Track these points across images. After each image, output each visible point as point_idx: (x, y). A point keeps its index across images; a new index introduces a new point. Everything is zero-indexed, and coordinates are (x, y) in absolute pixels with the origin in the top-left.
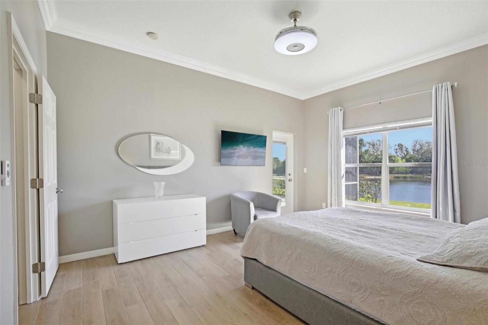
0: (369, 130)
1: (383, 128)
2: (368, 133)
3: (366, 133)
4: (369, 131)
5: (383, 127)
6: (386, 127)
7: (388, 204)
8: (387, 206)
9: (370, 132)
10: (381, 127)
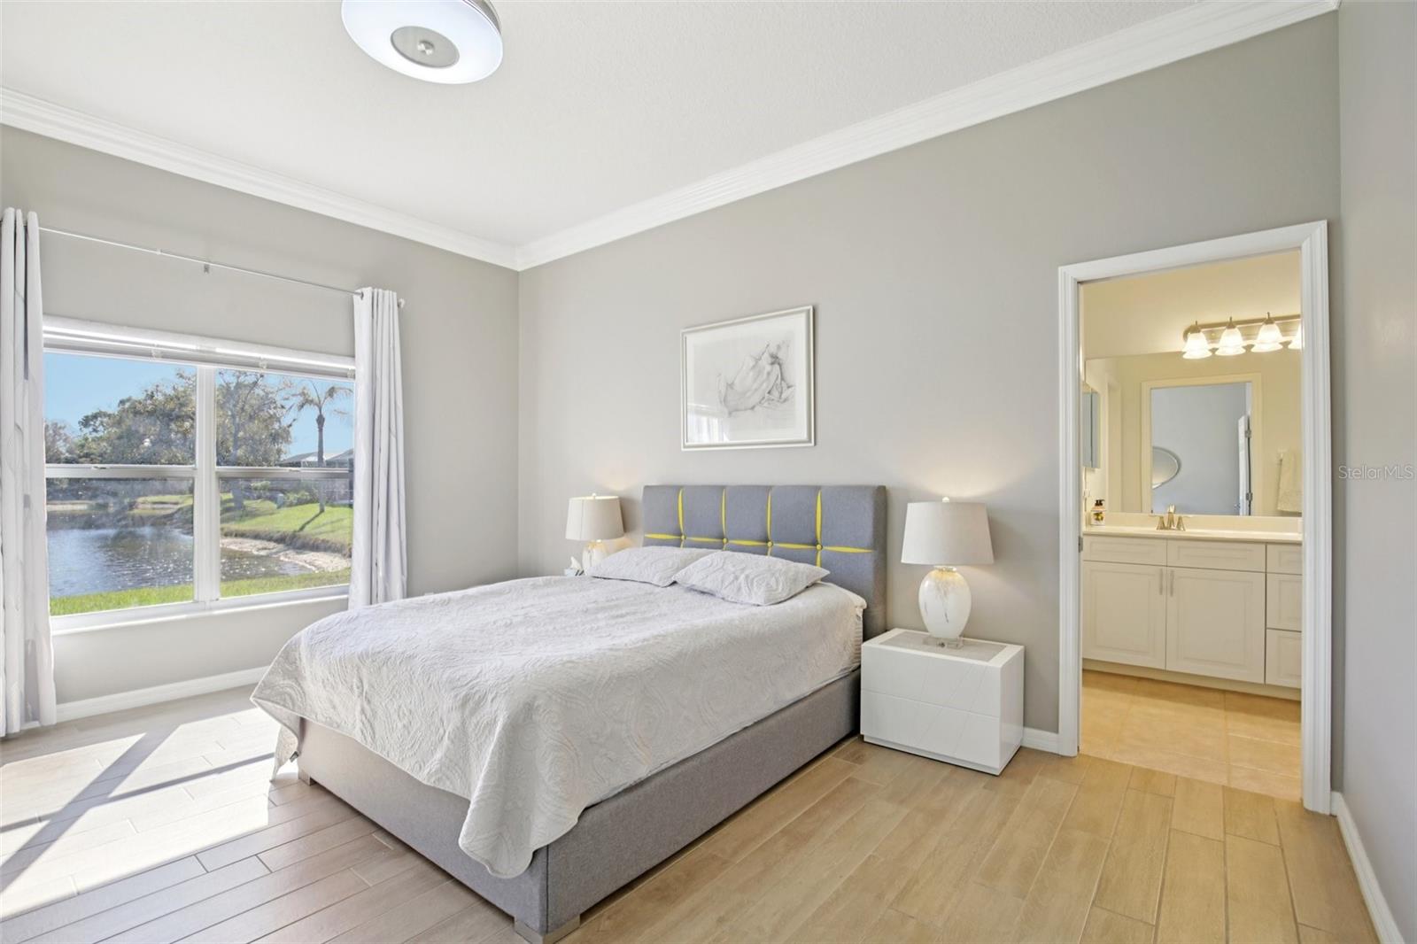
0: (158, 346)
1: (197, 351)
2: (157, 357)
3: (149, 355)
4: (162, 352)
5: (203, 349)
6: (213, 350)
7: (218, 595)
8: (215, 604)
9: (165, 356)
10: (193, 347)
